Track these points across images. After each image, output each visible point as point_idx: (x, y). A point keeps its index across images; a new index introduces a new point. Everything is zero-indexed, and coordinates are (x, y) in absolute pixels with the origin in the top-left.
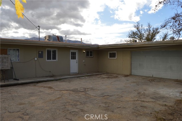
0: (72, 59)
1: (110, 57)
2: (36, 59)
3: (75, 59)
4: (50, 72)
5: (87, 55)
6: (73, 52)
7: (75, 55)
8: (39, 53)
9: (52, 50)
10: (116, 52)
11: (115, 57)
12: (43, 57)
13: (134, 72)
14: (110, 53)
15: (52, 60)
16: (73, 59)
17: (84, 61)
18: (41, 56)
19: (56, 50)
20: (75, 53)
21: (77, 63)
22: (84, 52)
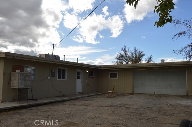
0: (77, 79)
1: (110, 77)
2: (49, 78)
3: (80, 79)
4: (60, 91)
5: (89, 75)
6: (79, 72)
7: (80, 75)
8: (52, 72)
9: (62, 68)
10: (117, 72)
11: (117, 77)
12: (55, 77)
13: (136, 90)
14: (111, 74)
15: (62, 79)
16: (79, 79)
17: (87, 81)
18: (53, 75)
19: (65, 69)
20: (80, 72)
21: (81, 82)
22: (87, 72)
